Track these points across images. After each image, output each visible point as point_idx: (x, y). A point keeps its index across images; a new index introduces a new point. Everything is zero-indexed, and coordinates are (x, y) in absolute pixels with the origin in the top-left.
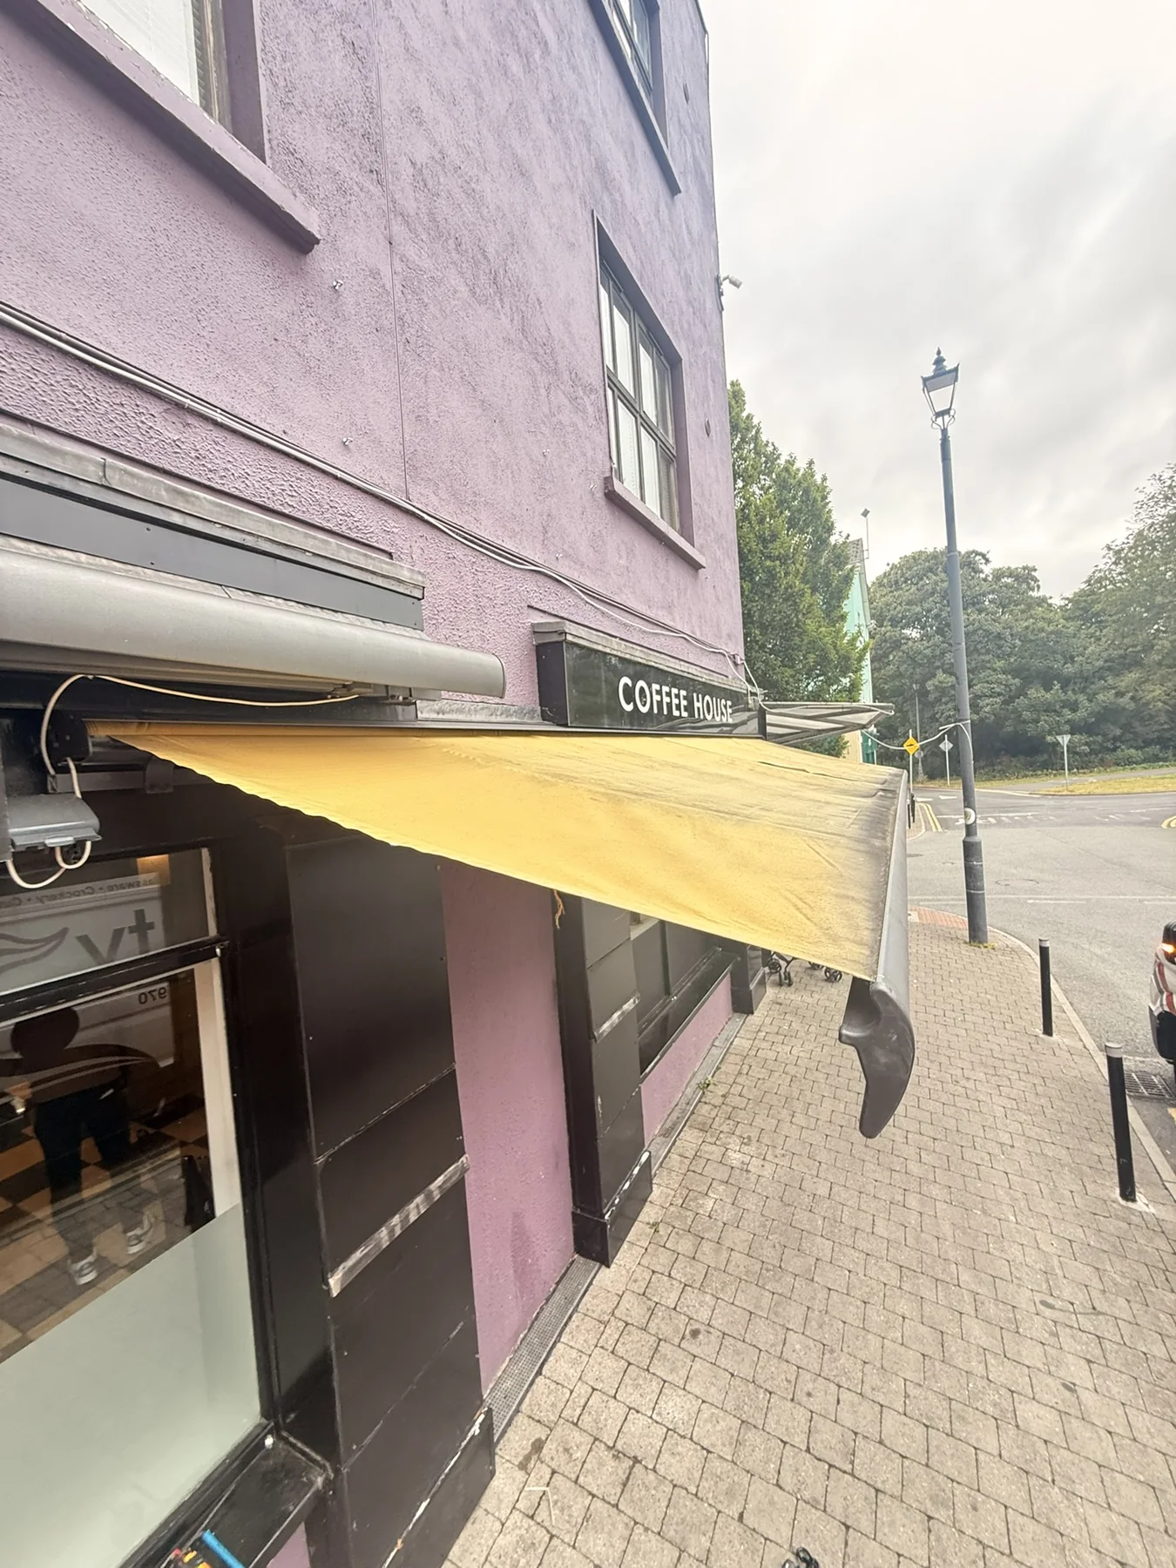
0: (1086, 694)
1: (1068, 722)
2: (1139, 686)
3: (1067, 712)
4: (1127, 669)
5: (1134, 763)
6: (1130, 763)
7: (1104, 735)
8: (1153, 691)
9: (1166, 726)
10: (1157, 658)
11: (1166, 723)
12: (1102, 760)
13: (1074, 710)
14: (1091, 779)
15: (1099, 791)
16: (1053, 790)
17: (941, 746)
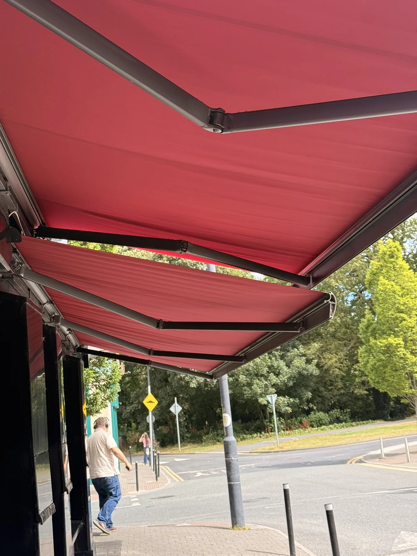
0: (285, 361)
1: (274, 386)
2: (322, 354)
3: (272, 376)
4: (313, 339)
5: (324, 425)
6: (321, 425)
7: (301, 399)
8: (331, 359)
9: (342, 391)
10: (332, 330)
11: (342, 388)
12: (301, 423)
13: (277, 375)
14: (294, 438)
15: (301, 447)
16: (267, 448)
17: (172, 409)
